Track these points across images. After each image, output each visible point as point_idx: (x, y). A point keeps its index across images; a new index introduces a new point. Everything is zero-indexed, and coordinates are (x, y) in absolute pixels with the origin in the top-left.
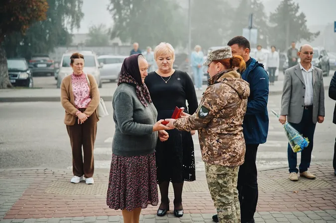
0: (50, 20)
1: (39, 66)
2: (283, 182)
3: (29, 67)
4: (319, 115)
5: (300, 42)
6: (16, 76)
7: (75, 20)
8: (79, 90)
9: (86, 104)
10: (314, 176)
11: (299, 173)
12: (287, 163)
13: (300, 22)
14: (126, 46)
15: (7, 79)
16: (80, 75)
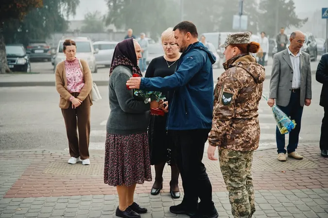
0: (47, 7)
1: (36, 51)
2: (272, 163)
3: (27, 53)
4: (306, 98)
5: (289, 28)
6: (14, 61)
7: (71, 7)
8: (72, 76)
9: (80, 88)
10: (302, 157)
11: (287, 153)
12: (275, 144)
13: (289, 8)
14: (121, 33)
15: (6, 64)
16: (73, 61)
